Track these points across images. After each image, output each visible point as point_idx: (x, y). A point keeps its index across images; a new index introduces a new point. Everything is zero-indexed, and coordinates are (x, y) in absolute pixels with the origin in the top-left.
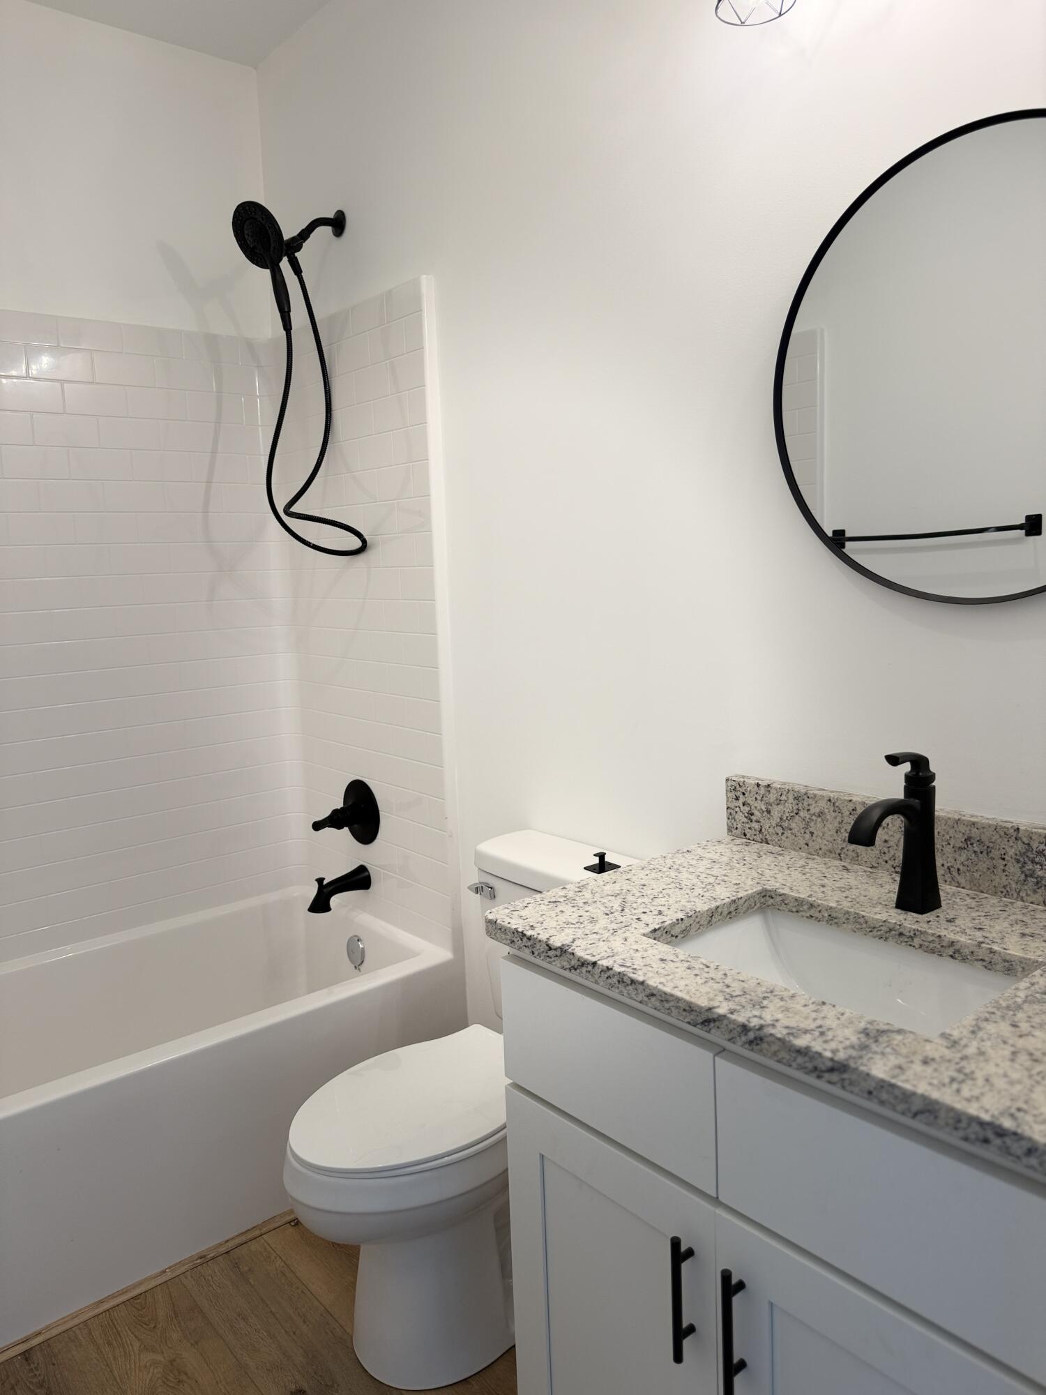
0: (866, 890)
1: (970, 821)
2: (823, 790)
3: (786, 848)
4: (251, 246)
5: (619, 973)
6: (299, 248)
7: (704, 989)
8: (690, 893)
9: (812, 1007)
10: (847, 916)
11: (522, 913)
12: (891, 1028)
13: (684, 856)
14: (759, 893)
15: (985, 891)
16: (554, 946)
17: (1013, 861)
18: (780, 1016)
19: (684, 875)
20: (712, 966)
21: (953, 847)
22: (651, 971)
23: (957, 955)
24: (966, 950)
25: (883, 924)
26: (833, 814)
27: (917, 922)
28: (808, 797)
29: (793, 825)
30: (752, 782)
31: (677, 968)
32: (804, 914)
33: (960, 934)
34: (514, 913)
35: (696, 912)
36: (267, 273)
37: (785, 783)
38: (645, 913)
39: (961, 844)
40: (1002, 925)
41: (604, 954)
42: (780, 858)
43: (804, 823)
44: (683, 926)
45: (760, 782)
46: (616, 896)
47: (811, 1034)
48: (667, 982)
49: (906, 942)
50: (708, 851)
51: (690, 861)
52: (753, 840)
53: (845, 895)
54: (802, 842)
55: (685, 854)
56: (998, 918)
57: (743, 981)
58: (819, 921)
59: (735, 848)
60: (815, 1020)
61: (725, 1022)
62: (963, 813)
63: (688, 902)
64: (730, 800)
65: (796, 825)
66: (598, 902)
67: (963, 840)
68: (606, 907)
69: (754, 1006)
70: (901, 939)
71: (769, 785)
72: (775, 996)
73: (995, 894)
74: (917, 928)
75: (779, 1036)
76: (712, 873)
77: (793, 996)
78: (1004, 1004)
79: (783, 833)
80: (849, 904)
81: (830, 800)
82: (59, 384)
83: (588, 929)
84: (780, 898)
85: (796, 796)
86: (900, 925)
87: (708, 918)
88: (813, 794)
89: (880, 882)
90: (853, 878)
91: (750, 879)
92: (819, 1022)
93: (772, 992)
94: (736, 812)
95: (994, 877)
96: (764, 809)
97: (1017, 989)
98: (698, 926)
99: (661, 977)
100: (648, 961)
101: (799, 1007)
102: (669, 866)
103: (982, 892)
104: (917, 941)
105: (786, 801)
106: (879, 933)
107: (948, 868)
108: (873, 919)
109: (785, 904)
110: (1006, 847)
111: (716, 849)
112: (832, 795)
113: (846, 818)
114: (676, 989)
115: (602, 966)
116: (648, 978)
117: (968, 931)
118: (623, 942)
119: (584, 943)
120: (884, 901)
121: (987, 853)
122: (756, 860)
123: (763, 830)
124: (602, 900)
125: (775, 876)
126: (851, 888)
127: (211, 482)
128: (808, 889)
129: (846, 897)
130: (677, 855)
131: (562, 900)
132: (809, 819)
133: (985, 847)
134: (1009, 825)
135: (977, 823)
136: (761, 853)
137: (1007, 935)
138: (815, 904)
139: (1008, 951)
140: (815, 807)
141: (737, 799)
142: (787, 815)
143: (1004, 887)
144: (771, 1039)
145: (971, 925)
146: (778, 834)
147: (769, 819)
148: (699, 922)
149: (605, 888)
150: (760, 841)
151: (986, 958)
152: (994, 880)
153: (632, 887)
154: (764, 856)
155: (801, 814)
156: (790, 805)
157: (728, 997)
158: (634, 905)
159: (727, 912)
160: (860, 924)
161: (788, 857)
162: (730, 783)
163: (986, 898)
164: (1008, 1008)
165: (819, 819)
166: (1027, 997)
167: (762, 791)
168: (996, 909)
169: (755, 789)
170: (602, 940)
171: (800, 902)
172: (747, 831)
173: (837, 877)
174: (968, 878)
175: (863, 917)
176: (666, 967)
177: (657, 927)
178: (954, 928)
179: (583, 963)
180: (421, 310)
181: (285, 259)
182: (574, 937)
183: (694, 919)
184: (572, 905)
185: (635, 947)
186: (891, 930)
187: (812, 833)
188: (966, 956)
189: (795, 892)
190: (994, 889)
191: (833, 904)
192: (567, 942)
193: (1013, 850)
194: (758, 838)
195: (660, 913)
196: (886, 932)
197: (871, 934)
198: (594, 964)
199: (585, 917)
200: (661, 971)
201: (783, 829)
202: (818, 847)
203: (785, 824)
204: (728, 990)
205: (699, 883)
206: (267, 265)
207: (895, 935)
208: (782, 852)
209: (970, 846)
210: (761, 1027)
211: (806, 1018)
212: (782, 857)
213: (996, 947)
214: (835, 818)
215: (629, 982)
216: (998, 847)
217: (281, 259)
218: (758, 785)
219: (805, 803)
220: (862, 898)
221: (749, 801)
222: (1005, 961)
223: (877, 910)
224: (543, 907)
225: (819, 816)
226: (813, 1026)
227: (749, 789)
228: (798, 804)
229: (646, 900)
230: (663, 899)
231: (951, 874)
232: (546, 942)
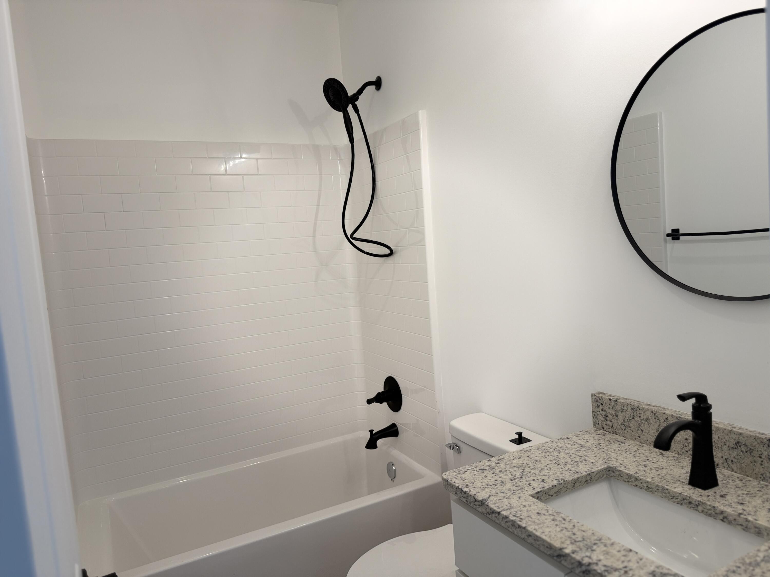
0: (672, 470)
1: (738, 432)
2: (649, 405)
3: (627, 438)
4: (333, 101)
5: (512, 520)
6: (357, 99)
7: (560, 535)
8: (563, 467)
9: (623, 553)
10: (657, 488)
11: (463, 476)
12: (670, 572)
13: (564, 441)
14: (606, 469)
15: (749, 476)
16: (478, 499)
17: (767, 459)
18: (602, 557)
19: (562, 455)
20: (568, 519)
21: (728, 447)
22: (531, 521)
23: (725, 520)
24: (731, 517)
25: (679, 495)
26: (655, 420)
27: (701, 495)
28: (639, 409)
29: (631, 425)
30: (606, 397)
31: (546, 519)
32: (632, 483)
33: (727, 506)
34: (458, 475)
35: (565, 481)
36: (341, 114)
37: (626, 399)
38: (534, 480)
39: (733, 445)
40: (757, 501)
41: (505, 507)
42: (623, 445)
43: (637, 424)
44: (556, 489)
45: (611, 398)
46: (519, 468)
47: (619, 572)
48: (539, 528)
49: (694, 508)
50: (579, 438)
51: (568, 445)
52: (608, 432)
53: (658, 473)
54: (637, 436)
55: (565, 440)
56: (755, 496)
57: (584, 531)
58: (641, 489)
59: (596, 437)
60: (623, 562)
61: (569, 558)
62: (734, 426)
63: (561, 474)
64: (594, 407)
65: (633, 424)
66: (508, 472)
67: (734, 443)
68: (512, 475)
69: (587, 549)
70: (690, 506)
71: (616, 400)
72: (602, 543)
73: (756, 478)
74: (700, 500)
75: (599, 571)
76: (579, 454)
77: (612, 544)
78: (748, 561)
79: (625, 429)
80: (659, 480)
81: (652, 412)
82: (241, 176)
83: (499, 489)
84: (618, 473)
85: (632, 408)
86: (689, 497)
87: (572, 485)
88: (642, 407)
89: (682, 465)
90: (665, 461)
91: (601, 459)
92: (625, 564)
93: (600, 540)
94: (598, 414)
95: (755, 468)
96: (614, 414)
97: (759, 551)
98: (566, 489)
99: (535, 525)
100: (530, 513)
101: (615, 552)
102: (554, 448)
103: (748, 476)
104: (700, 508)
105: (626, 410)
106: (677, 500)
107: (726, 459)
108: (673, 491)
109: (621, 477)
110: (762, 450)
111: (584, 437)
112: (653, 409)
113: (662, 423)
114: (543, 534)
115: (503, 515)
116: (528, 525)
117: (733, 505)
118: (518, 500)
119: (495, 499)
120: (682, 479)
121: (750, 453)
122: (607, 446)
123: (614, 426)
124: (510, 469)
125: (617, 458)
126: (662, 469)
127: (317, 221)
128: (636, 468)
129: (658, 475)
130: (560, 441)
131: (487, 468)
132: (640, 422)
133: (749, 449)
134: (764, 437)
135: (743, 433)
136: (612, 441)
137: (759, 510)
138: (639, 478)
139: (758, 522)
140: (643, 415)
141: (598, 407)
142: (627, 418)
143: (762, 474)
144: (594, 572)
145: (736, 500)
146: (622, 429)
147: (617, 420)
148: (566, 487)
149: (514, 461)
150: (612, 432)
151: (744, 524)
152: (755, 470)
153: (529, 462)
154: (613, 443)
155: (636, 418)
156: (629, 413)
157: (573, 541)
158: (529, 475)
159: (584, 481)
160: (665, 493)
161: (628, 444)
162: (594, 397)
163: (750, 480)
164: (750, 564)
165: (646, 423)
166: (764, 557)
167: (613, 403)
168: (755, 490)
169: (608, 402)
170: (505, 497)
171: (630, 476)
172: (605, 426)
173: (655, 460)
174: (738, 467)
175: (667, 489)
176: (540, 518)
177: (539, 490)
178: (724, 502)
179: (493, 512)
180: (419, 129)
181: (350, 106)
182: (490, 494)
183: (563, 485)
184: (492, 472)
185: (524, 504)
186: (684, 499)
187: (642, 431)
188: (731, 521)
189: (627, 469)
190: (755, 475)
191: (650, 480)
192: (485, 498)
193: (767, 453)
194: (611, 430)
195: (543, 481)
196: (681, 500)
197: (672, 500)
198: (499, 513)
199: (498, 481)
200: (537, 521)
201: (625, 427)
202: (646, 439)
203: (627, 424)
204: (573, 537)
205: (570, 461)
206: (341, 110)
207: (687, 503)
208: (625, 441)
209: (739, 447)
210: (589, 564)
211: (618, 560)
212: (624, 444)
213: (750, 518)
214: (656, 423)
215: (517, 526)
216: (757, 449)
217: (348, 106)
218: (610, 400)
219: (638, 413)
220: (668, 476)
221: (605, 408)
222: (756, 527)
223: (676, 485)
224: (476, 473)
225: (646, 421)
226: (621, 566)
227: (605, 401)
228: (633, 413)
229: (536, 471)
230: (546, 471)
231: (728, 463)
232: (474, 496)
